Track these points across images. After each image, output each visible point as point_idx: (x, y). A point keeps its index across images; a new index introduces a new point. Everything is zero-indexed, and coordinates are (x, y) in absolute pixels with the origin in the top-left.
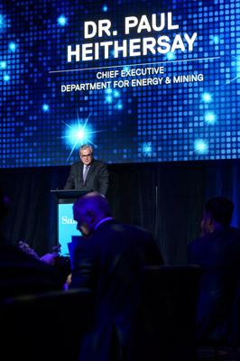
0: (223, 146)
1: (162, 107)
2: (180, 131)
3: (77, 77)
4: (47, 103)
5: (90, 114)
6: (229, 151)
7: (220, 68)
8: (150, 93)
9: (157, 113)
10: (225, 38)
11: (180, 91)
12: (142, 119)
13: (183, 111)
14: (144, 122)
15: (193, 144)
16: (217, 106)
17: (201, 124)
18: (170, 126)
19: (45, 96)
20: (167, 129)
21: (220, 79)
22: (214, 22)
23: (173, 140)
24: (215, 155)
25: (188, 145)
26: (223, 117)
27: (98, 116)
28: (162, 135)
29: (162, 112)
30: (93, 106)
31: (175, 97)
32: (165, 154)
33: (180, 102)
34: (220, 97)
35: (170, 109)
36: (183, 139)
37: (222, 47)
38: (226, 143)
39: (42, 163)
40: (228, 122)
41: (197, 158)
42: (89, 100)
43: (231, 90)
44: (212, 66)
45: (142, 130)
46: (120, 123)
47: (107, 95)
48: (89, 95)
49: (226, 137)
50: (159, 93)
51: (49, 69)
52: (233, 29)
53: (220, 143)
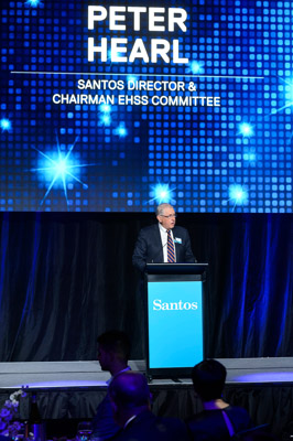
0: (267, 195)
1: (184, 137)
2: (210, 172)
4: (7, 117)
5: (77, 139)
6: (275, 203)
7: (263, 92)
8: (166, 117)
9: (177, 144)
10: (270, 53)
11: (210, 118)
12: (155, 152)
13: (213, 145)
14: (159, 156)
15: (227, 191)
16: (260, 142)
17: (239, 165)
18: (195, 164)
19: (3, 107)
20: (192, 168)
21: (263, 107)
22: (256, 30)
23: (199, 183)
24: (257, 207)
25: (221, 191)
26: (267, 157)
27: (88, 143)
28: (185, 175)
29: (184, 145)
30: (81, 127)
31: (202, 125)
32: (188, 202)
33: (210, 133)
34: (263, 130)
36: (214, 183)
37: (266, 65)
38: (271, 192)
39: (7, 205)
40: (274, 165)
41: (232, 210)
42: (74, 119)
43: (278, 123)
44: (253, 88)
45: (155, 168)
46: (122, 155)
47: (102, 113)
48: (74, 112)
49: (271, 184)
50: (180, 117)
51: (11, 67)
52: (280, 42)
53: (264, 191)
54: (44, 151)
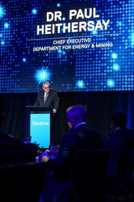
0: (123, 83)
1: (89, 61)
2: (99, 74)
3: (42, 43)
4: (25, 58)
5: (49, 64)
6: (126, 86)
7: (122, 39)
8: (83, 53)
9: (87, 64)
10: (125, 23)
11: (100, 52)
12: (78, 67)
13: (101, 63)
15: (106, 82)
16: (120, 61)
17: (111, 71)
18: (94, 71)
19: (24, 53)
20: (92, 73)
21: (122, 46)
22: (119, 14)
23: (95, 79)
24: (118, 88)
25: (104, 82)
26: (123, 67)
27: (53, 65)
28: (89, 76)
29: (89, 64)
30: (51, 59)
31: (97, 55)
32: (90, 87)
33: (99, 58)
34: (122, 56)
35: (94, 62)
36: (101, 79)
37: (123, 28)
38: (125, 81)
39: (24, 90)
40: (126, 70)
41: (108, 90)
42: (48, 56)
43: (128, 52)
44: (117, 38)
45: (78, 74)
46: (66, 69)
47: (59, 53)
48: (49, 54)
49: (125, 78)
50: (88, 53)
51: (27, 38)
52: (129, 18)
53: (121, 81)
54: (38, 69)
